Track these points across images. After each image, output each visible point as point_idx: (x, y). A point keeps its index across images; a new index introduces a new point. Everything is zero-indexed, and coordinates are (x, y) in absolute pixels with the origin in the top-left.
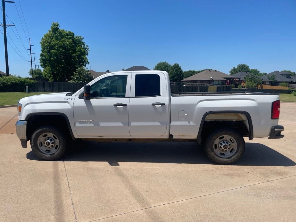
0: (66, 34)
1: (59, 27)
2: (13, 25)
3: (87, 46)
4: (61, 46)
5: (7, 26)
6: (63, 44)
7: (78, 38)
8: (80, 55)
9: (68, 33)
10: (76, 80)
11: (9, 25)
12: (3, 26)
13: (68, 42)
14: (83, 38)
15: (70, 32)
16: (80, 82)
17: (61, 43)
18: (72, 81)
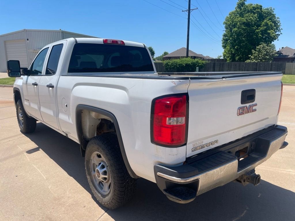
0: (253, 7)
1: (245, 2)
2: (196, 9)
3: (278, 18)
4: (244, 23)
5: (191, 11)
6: (247, 20)
7: (268, 10)
8: (266, 30)
9: (255, 6)
10: (254, 59)
11: (193, 10)
12: (188, 11)
13: (252, 16)
14: (274, 9)
15: (257, 5)
16: (258, 61)
17: (244, 20)
18: (248, 61)
